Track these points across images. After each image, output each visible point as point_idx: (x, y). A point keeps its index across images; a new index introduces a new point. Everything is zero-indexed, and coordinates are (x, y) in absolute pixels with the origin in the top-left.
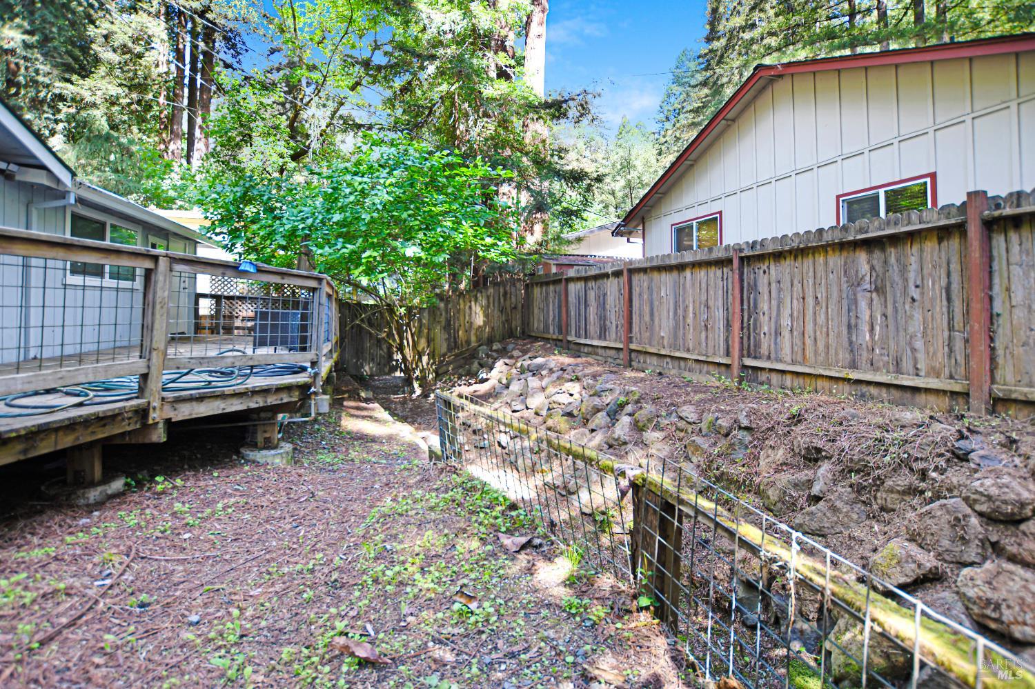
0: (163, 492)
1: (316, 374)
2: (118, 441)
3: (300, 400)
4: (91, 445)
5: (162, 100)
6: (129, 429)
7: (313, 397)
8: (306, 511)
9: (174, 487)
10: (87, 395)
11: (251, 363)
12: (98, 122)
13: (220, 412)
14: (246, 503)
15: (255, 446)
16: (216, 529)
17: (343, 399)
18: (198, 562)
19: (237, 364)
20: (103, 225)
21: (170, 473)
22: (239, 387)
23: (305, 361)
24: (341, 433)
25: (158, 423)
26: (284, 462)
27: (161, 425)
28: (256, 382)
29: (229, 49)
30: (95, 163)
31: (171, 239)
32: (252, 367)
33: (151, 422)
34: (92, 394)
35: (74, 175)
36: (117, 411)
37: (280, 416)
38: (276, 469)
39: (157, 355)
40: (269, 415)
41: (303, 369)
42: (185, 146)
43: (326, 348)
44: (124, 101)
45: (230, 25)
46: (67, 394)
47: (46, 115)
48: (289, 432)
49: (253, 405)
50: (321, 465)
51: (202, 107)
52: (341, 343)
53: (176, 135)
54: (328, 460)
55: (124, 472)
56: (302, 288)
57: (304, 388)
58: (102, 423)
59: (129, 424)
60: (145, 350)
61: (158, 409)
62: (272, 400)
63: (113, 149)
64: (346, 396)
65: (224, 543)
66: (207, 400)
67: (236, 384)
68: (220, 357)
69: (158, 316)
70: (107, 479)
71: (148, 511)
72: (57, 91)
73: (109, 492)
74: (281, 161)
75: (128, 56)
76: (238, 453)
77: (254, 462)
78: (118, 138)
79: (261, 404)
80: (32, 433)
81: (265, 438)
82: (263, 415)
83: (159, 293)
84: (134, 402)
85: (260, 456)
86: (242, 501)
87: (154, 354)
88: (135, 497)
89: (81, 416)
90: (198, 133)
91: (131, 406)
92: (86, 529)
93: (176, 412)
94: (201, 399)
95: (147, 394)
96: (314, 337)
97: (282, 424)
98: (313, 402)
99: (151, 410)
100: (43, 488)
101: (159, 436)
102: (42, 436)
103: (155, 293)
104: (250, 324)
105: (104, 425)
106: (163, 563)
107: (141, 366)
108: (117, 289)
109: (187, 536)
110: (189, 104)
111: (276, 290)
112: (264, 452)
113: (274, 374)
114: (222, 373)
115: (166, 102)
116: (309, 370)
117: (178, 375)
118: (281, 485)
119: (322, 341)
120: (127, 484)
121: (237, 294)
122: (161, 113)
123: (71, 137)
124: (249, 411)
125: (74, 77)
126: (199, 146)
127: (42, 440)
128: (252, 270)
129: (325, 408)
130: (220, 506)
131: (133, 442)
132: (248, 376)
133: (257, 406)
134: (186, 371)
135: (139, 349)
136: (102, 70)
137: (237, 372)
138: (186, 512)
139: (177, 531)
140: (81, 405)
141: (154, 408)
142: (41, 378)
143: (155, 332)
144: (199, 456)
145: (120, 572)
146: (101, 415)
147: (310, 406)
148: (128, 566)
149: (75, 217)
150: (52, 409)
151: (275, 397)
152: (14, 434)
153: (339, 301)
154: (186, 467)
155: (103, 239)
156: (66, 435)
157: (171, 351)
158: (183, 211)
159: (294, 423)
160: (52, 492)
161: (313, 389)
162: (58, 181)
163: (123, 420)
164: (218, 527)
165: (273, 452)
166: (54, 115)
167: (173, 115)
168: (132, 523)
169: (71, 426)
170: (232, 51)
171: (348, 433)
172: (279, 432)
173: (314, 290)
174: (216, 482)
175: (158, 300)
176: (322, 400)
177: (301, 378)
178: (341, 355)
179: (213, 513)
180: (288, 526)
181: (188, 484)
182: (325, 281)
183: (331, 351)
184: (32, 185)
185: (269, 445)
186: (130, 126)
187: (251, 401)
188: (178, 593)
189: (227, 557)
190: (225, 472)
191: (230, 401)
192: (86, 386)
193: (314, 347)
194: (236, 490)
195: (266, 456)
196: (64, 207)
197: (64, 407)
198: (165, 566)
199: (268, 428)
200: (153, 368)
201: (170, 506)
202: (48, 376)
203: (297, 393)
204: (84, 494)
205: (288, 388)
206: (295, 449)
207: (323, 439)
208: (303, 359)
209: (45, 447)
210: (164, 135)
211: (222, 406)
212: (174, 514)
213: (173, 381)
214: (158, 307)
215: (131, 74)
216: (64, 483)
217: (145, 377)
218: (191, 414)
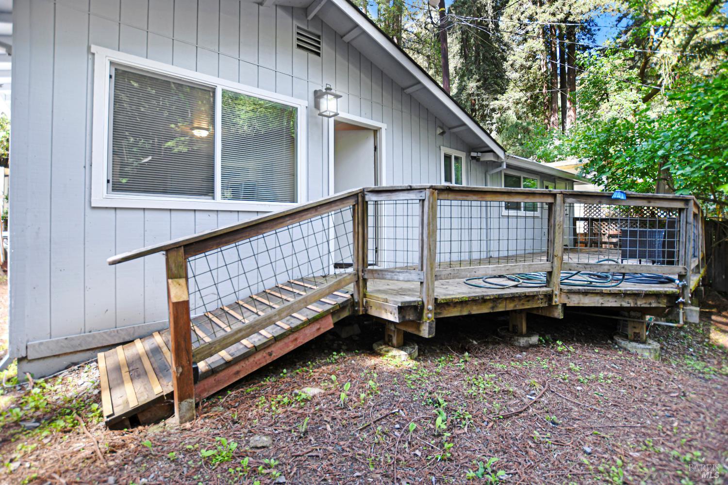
0: (561, 353)
1: (684, 287)
2: (535, 312)
3: (668, 307)
4: (521, 311)
5: (544, 90)
6: (541, 306)
7: (682, 306)
8: (678, 406)
9: (568, 351)
10: (519, 281)
11: (623, 271)
12: (511, 118)
13: (599, 305)
14: (622, 380)
15: (626, 337)
16: (599, 392)
17: (711, 313)
18: (588, 410)
19: (612, 271)
20: (519, 178)
21: (567, 341)
22: (614, 288)
23: (673, 274)
24: (711, 345)
25: (558, 305)
26: (652, 356)
27: (560, 307)
28: (627, 286)
29: (585, 35)
30: (510, 142)
31: (557, 181)
32: (624, 274)
33: (554, 304)
34: (521, 281)
35: (505, 151)
36: (535, 294)
37: (648, 317)
38: (646, 361)
39: (557, 260)
40: (639, 314)
41: (671, 281)
42: (560, 117)
43: (694, 263)
44: (523, 100)
45: (586, 17)
46: (509, 279)
47: (487, 122)
48: (655, 333)
49: (625, 305)
50: (690, 369)
51: (570, 85)
52: (707, 259)
53: (554, 111)
54: (698, 368)
55: (538, 332)
56: (661, 208)
57: (672, 298)
58: (528, 299)
59: (542, 303)
60: (550, 257)
61: (558, 296)
62: (641, 303)
63: (519, 131)
64: (714, 310)
65: (606, 404)
66: (590, 295)
67: (609, 286)
68: (599, 265)
69: (557, 234)
70: (529, 334)
71: (553, 362)
72: (491, 107)
73: (531, 342)
74: (633, 106)
75: (524, 71)
76: (612, 339)
77: (625, 349)
78: (522, 123)
79: (632, 305)
80: (495, 298)
81: (635, 333)
82: (632, 314)
83: (558, 219)
84: (545, 289)
85: (632, 346)
86: (619, 378)
87: (555, 259)
88: (545, 350)
89: (517, 293)
90: (568, 104)
91: (543, 292)
92: (520, 361)
93: (569, 300)
94: (586, 293)
95: (551, 285)
96: (682, 252)
97: (648, 324)
98: (681, 311)
99: (554, 296)
100: (498, 330)
101: (559, 314)
102: (500, 301)
103: (555, 219)
104: (614, 240)
105: (528, 301)
106: (564, 400)
107: (547, 266)
108: (526, 217)
109: (579, 388)
110: (561, 87)
111: (637, 212)
112: (634, 344)
113: (641, 282)
114: (599, 276)
115: (547, 91)
116: (677, 282)
117: (570, 275)
118: (651, 376)
119: (689, 257)
120: (539, 340)
121: (604, 217)
122: (544, 99)
123: (499, 131)
124: (621, 308)
125: (499, 96)
126: (570, 113)
127: (500, 303)
128: (622, 198)
129: (695, 318)
130: (601, 375)
131: (543, 314)
132: (622, 280)
133: (629, 305)
134: (574, 272)
135: (546, 254)
136: (512, 84)
137: (611, 277)
138: (577, 372)
139: (572, 383)
140: (516, 286)
141: (556, 295)
142: (499, 268)
143: (556, 245)
144: (583, 334)
145: (540, 395)
146: (527, 294)
147: (678, 314)
148: (544, 393)
149: (506, 176)
150: (503, 287)
151: (644, 301)
152: (488, 298)
153: (704, 219)
154: (575, 339)
155: (520, 187)
156: (510, 303)
157: (565, 257)
158: (561, 161)
159: (659, 325)
160: (503, 334)
161: (681, 299)
162: (498, 157)
163: (538, 299)
164: (601, 390)
165: (642, 346)
166: (491, 121)
167: (552, 98)
168: (545, 366)
169: (512, 298)
170: (588, 36)
171: (720, 347)
172: (647, 331)
173: (681, 210)
174: (596, 356)
175: (557, 223)
176: (691, 311)
177: (669, 288)
178: (708, 271)
179: (597, 379)
180: (661, 413)
181: (577, 352)
182: (692, 202)
183: (698, 267)
184: (487, 162)
185: (637, 339)
186: (527, 114)
187: (623, 301)
188: (575, 426)
189: (610, 416)
190: (603, 351)
191: (606, 298)
192: (517, 275)
193: (681, 262)
194: (613, 367)
195: (635, 348)
196: (501, 171)
197: (509, 287)
198: (566, 403)
199: (637, 325)
200: (555, 268)
201: (567, 364)
202: (502, 268)
203: (665, 301)
204: (518, 339)
205: (657, 295)
206: (662, 348)
207: (690, 346)
208: (671, 271)
209: (501, 308)
210: (547, 113)
211: (601, 301)
212: (570, 370)
213: (567, 279)
214: (557, 227)
215: (526, 82)
216: (508, 329)
217: (550, 274)
218: (578, 303)
